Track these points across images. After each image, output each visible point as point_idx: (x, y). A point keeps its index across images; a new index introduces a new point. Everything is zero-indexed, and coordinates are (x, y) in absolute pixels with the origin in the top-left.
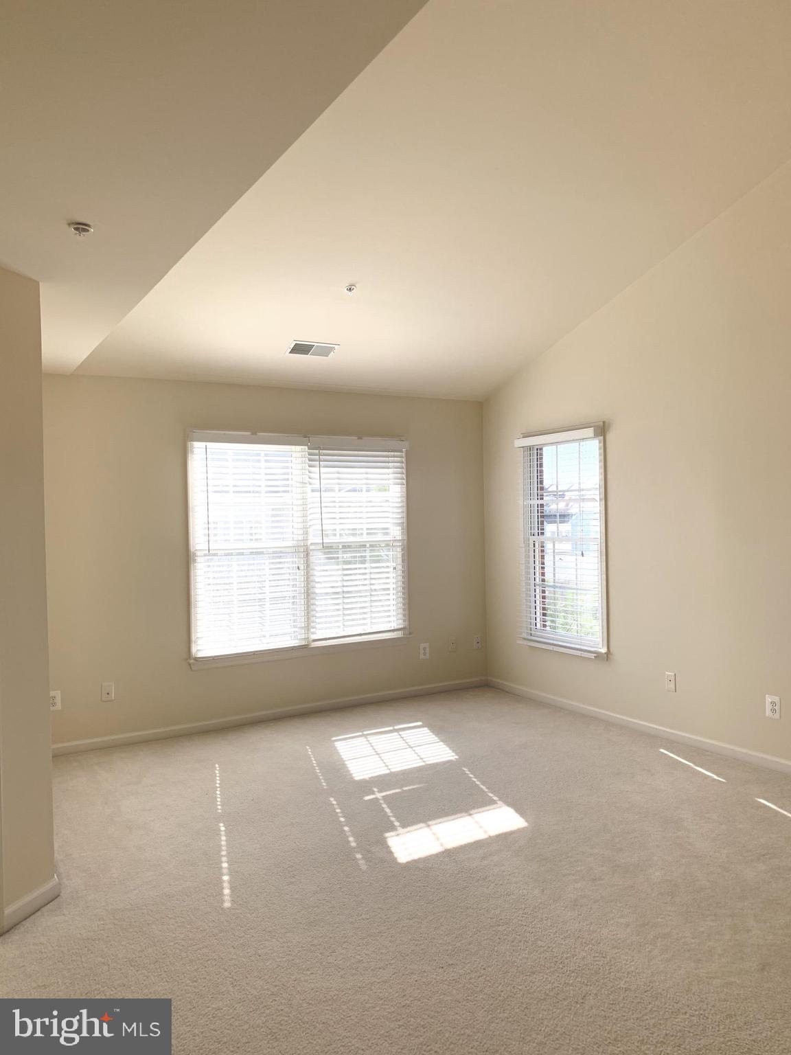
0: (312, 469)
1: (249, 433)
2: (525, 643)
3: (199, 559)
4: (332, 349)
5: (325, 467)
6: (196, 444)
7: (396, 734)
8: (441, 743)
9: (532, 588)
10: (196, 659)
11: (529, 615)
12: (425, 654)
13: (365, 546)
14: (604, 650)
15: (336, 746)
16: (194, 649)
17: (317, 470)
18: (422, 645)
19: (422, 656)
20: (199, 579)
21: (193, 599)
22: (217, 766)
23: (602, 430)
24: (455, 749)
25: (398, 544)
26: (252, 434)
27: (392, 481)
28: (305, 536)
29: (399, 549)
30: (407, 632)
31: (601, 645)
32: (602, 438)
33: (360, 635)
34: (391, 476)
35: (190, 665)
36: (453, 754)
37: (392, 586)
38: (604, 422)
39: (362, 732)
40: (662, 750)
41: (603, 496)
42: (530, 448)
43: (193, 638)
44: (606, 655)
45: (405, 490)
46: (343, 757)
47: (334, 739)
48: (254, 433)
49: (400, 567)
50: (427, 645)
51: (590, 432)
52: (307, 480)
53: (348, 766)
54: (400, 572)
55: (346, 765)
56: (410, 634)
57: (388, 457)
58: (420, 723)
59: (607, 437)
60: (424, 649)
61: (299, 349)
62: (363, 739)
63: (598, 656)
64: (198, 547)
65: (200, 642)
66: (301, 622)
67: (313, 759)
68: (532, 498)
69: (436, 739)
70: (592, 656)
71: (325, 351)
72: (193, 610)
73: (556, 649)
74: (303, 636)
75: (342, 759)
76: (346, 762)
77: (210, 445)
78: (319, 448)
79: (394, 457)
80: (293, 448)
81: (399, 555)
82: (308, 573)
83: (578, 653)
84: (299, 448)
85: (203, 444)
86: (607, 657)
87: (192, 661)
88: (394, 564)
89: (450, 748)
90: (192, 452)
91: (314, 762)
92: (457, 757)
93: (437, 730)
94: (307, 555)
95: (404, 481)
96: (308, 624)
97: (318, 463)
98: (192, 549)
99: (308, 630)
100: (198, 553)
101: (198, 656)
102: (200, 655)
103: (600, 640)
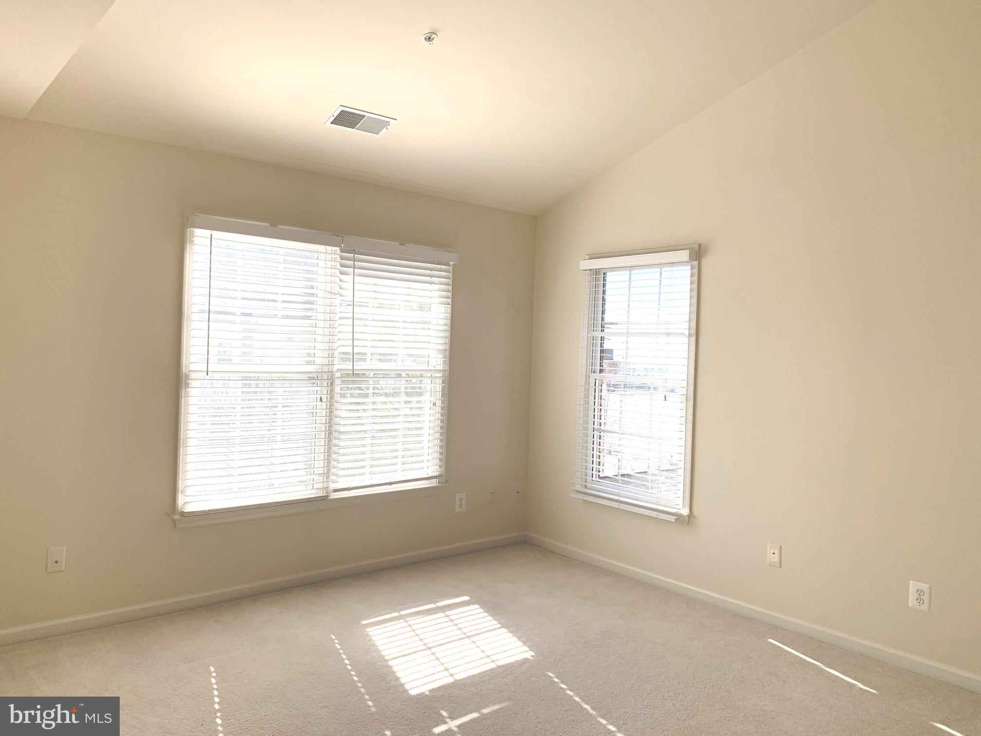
0: (343, 277)
1: (268, 225)
2: (581, 497)
3: (193, 384)
4: (388, 124)
5: (359, 275)
6: (198, 232)
7: (442, 614)
8: (504, 630)
9: (591, 433)
10: (183, 514)
11: (585, 464)
12: (460, 506)
13: (400, 376)
14: (685, 512)
15: (371, 634)
16: (181, 500)
17: (349, 278)
18: (458, 496)
19: (457, 509)
20: (192, 409)
21: (182, 435)
22: (212, 669)
23: (698, 254)
24: (524, 639)
25: (438, 375)
26: (271, 226)
27: (437, 300)
28: (330, 359)
29: (439, 381)
30: (443, 480)
31: (681, 507)
32: (696, 263)
33: (390, 484)
34: (438, 294)
35: (174, 521)
36: (526, 648)
37: (427, 425)
38: (700, 245)
39: (399, 611)
40: (770, 640)
41: (693, 331)
42: (597, 272)
43: (181, 485)
44: (687, 518)
45: (449, 310)
46: (383, 653)
47: (364, 622)
48: (273, 225)
49: (439, 403)
50: (463, 495)
51: (684, 255)
52: (337, 289)
53: (394, 669)
54: (438, 409)
55: (390, 667)
56: (446, 482)
57: (432, 270)
58: (466, 598)
59: (704, 262)
60: (461, 499)
61: (346, 119)
62: (401, 623)
63: (679, 518)
64: (193, 367)
65: (189, 491)
66: (319, 466)
67: (344, 657)
68: (595, 329)
69: (494, 623)
70: (672, 519)
71: (377, 125)
72: (181, 451)
73: (623, 507)
74: (320, 486)
75: (383, 657)
76: (391, 663)
77: (216, 234)
78: (353, 252)
79: (441, 270)
80: (322, 248)
81: (439, 388)
82: (331, 405)
83: (654, 514)
84: (329, 248)
85: (207, 233)
86: (688, 521)
87: (176, 517)
88: (433, 399)
89: (519, 638)
90: (192, 242)
91: (347, 662)
92: (532, 653)
93: (493, 608)
94: (332, 383)
95: (450, 301)
96: (328, 471)
97: (352, 269)
98: (184, 370)
99: (328, 477)
100: (193, 376)
101: (185, 511)
102: (189, 509)
103: (680, 501)
